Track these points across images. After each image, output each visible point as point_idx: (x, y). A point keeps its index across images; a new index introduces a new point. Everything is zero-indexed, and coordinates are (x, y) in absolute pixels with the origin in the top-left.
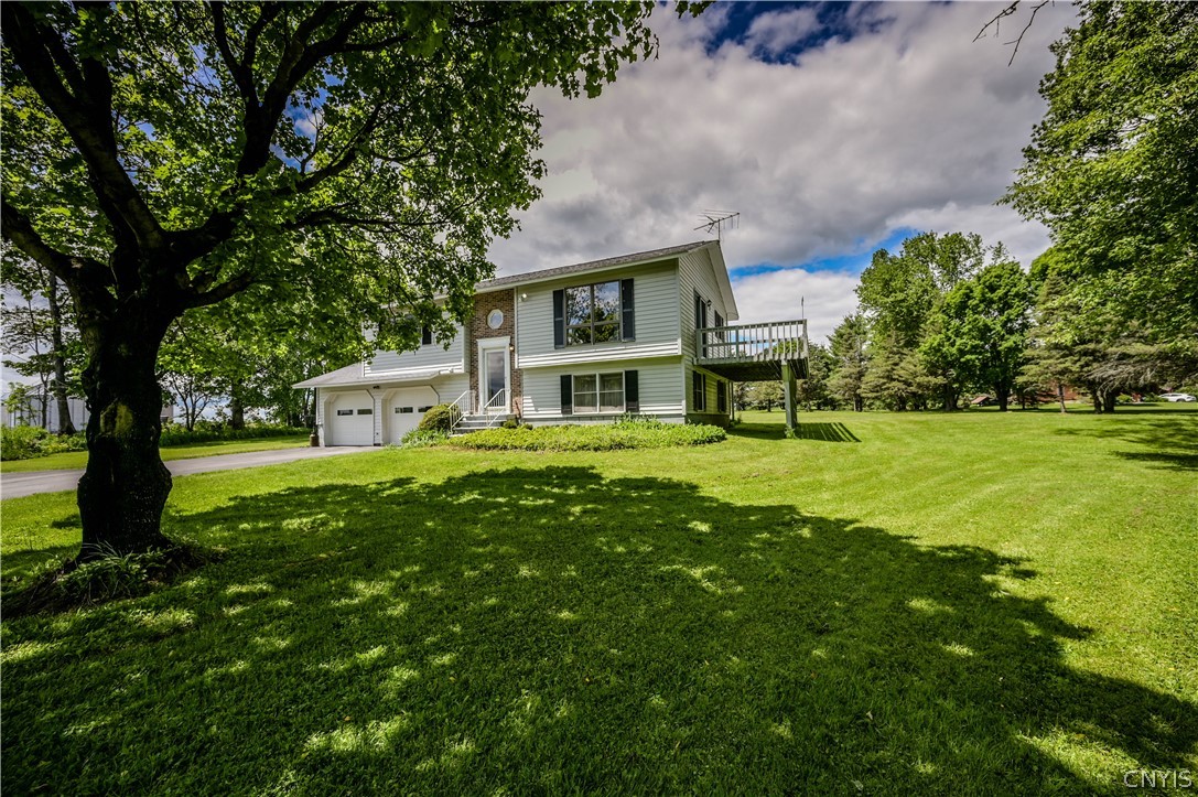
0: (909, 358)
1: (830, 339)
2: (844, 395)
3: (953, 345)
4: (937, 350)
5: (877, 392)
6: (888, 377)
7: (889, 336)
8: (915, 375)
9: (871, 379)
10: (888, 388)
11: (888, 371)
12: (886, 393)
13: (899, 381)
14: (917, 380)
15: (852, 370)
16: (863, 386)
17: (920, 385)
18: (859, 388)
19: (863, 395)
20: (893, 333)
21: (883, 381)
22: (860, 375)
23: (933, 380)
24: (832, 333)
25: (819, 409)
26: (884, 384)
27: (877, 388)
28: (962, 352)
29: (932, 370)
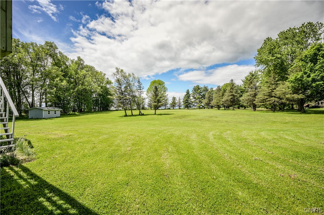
0: (281, 86)
1: (243, 81)
2: (247, 104)
3: (309, 76)
4: (300, 80)
5: (264, 102)
6: (269, 96)
7: (270, 76)
8: (284, 94)
9: (260, 96)
10: (270, 101)
11: (269, 93)
12: (268, 103)
13: (275, 97)
14: (287, 96)
15: (251, 93)
16: (256, 100)
17: (288, 99)
18: (255, 100)
19: (256, 104)
20: (272, 74)
21: (266, 97)
22: (255, 95)
23: (296, 96)
24: (244, 79)
25: (239, 108)
26: (267, 99)
27: (263, 101)
28: (314, 80)
29: (296, 91)
